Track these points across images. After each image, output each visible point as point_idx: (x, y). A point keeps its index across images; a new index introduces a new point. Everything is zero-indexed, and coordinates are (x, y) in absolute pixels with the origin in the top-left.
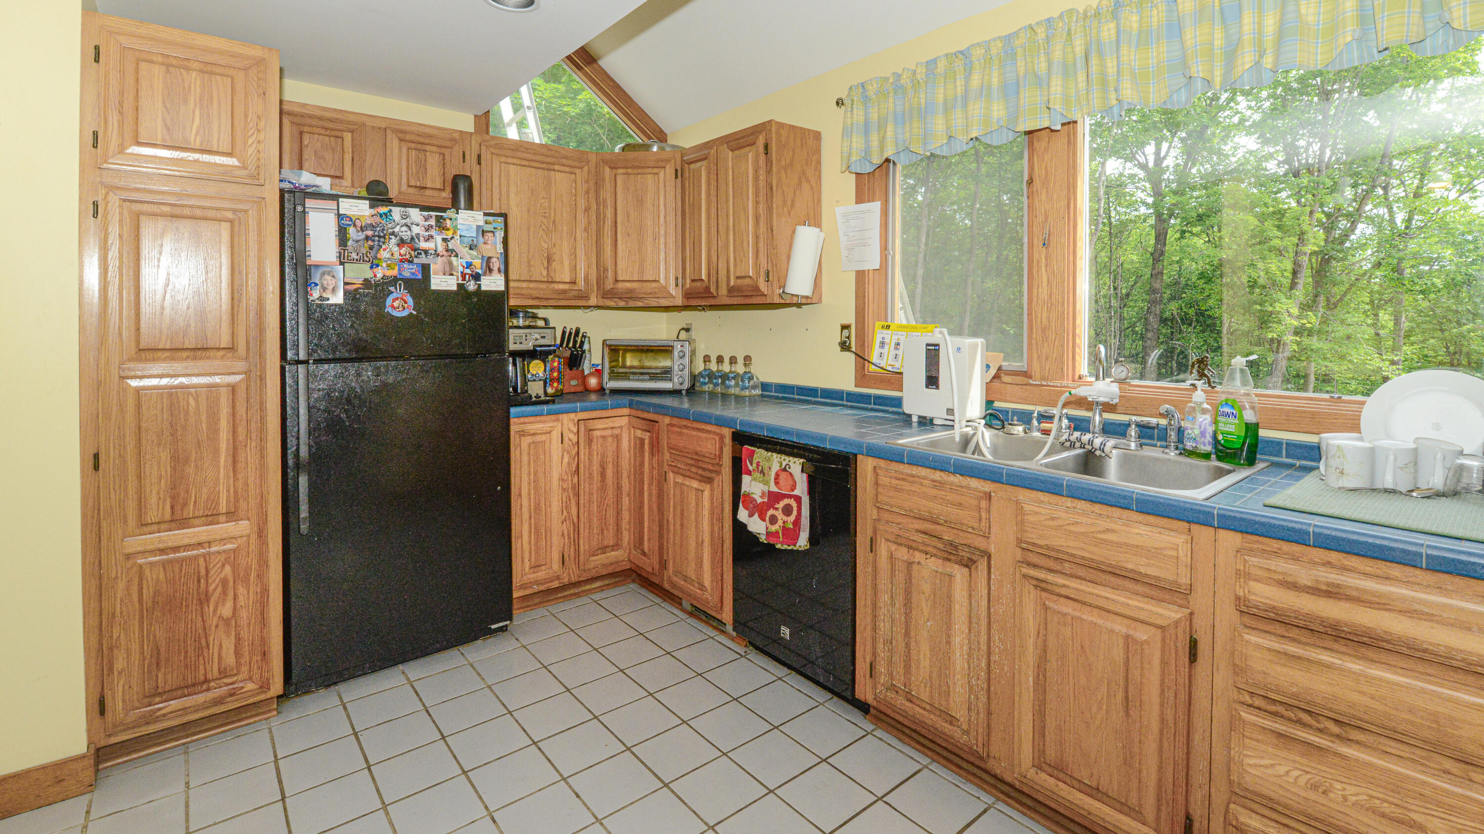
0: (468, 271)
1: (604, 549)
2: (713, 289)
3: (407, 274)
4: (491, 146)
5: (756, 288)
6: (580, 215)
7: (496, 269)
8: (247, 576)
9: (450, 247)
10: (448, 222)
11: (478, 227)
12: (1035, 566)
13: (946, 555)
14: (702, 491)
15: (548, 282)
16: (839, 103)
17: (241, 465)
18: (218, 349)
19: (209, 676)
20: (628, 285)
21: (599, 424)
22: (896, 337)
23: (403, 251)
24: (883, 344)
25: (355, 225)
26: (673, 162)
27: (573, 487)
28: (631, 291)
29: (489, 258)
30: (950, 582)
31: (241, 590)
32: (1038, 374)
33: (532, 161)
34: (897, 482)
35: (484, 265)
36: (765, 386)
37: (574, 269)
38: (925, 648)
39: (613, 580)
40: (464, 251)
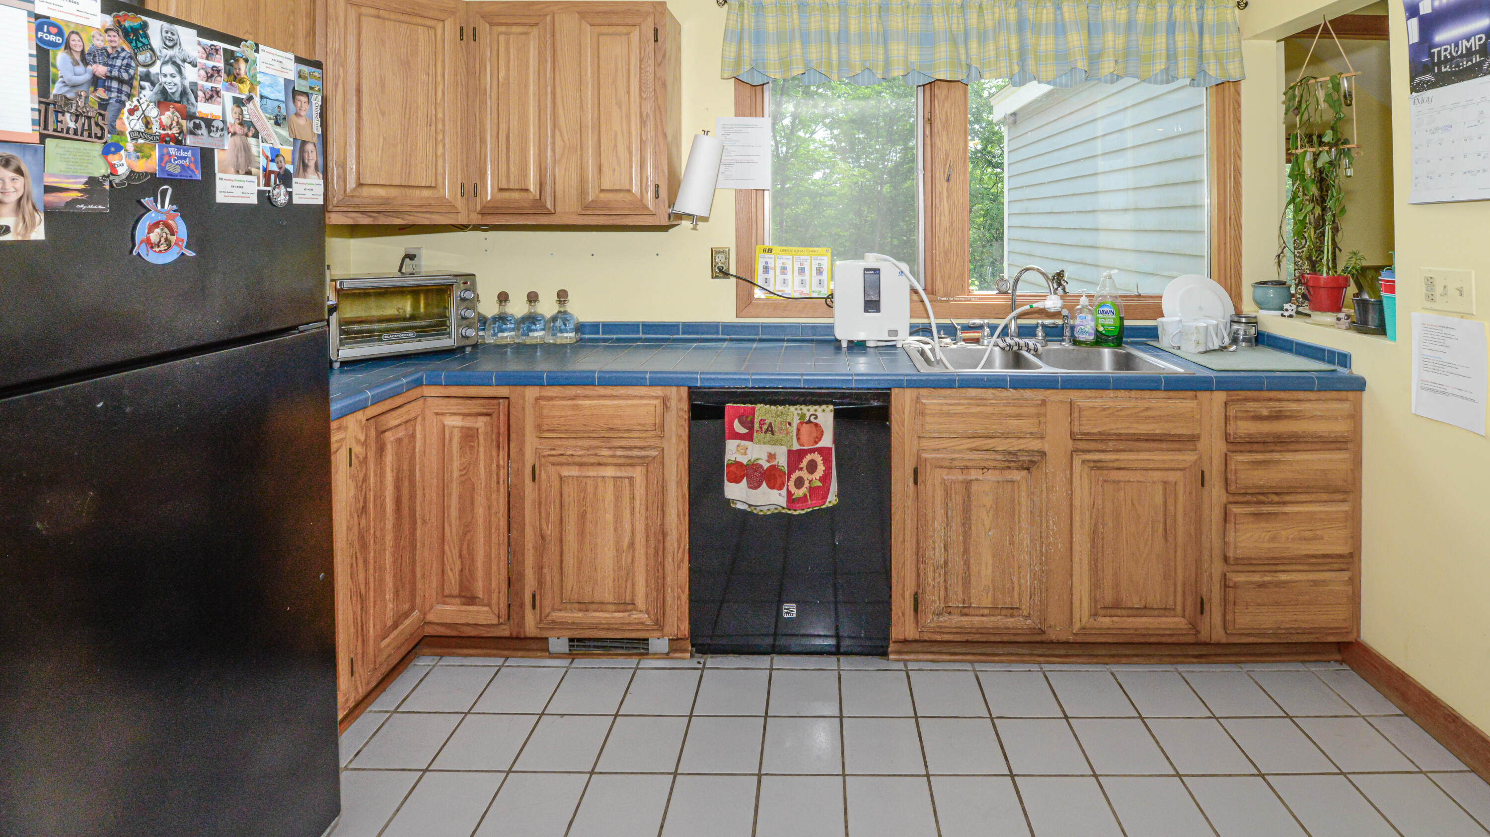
0: (273, 167)
1: (397, 621)
2: (542, 204)
3: (174, 168)
5: (642, 207)
7: (312, 164)
9: (247, 118)
10: (242, 65)
11: (287, 82)
12: (1089, 451)
13: (1007, 464)
14: (630, 478)
20: (382, 192)
21: (392, 420)
22: (782, 261)
23: (166, 118)
24: (766, 269)
25: (68, 47)
26: (458, 15)
27: (360, 536)
29: (304, 143)
30: (1012, 487)
32: (941, 291)
35: (297, 155)
38: (986, 557)
40: (266, 125)
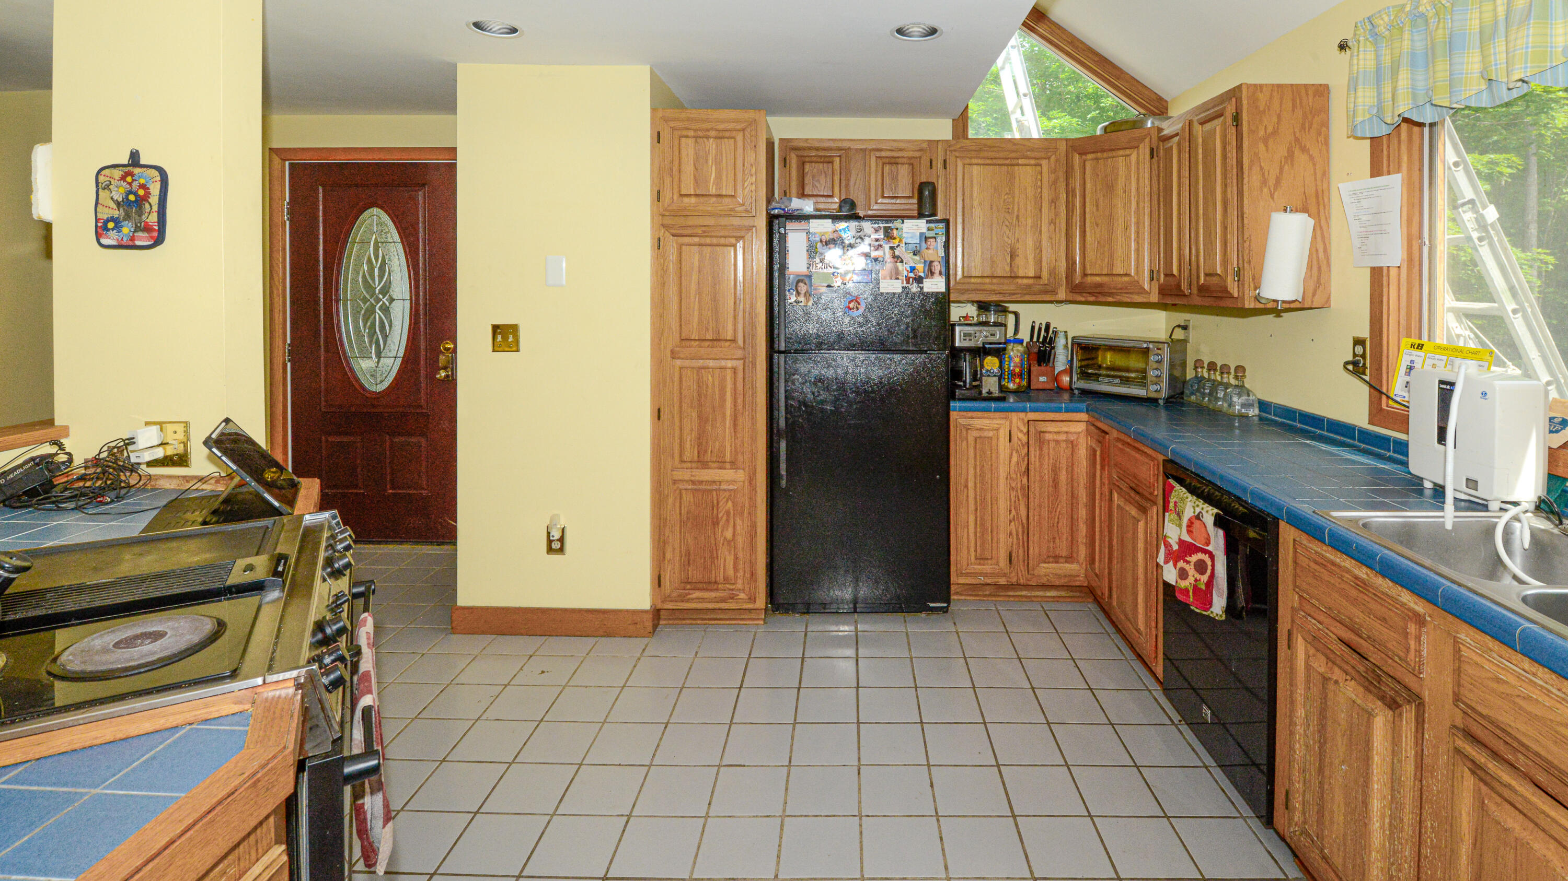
0: (912, 275)
1: (1056, 559)
2: (1184, 286)
4: (955, 151)
5: (1225, 290)
6: (1045, 206)
7: (937, 272)
8: (742, 513)
9: (897, 254)
10: (895, 232)
12: (1476, 742)
13: (1367, 684)
14: (1138, 521)
15: (1011, 277)
16: (1343, 47)
17: (739, 428)
18: (726, 340)
19: (718, 579)
20: (1098, 279)
21: (1051, 427)
24: (1410, 370)
26: (1147, 140)
27: (1022, 488)
28: (1100, 285)
29: (931, 262)
30: (1369, 719)
31: (738, 522)
33: (995, 158)
34: (1317, 567)
35: (927, 268)
36: (1263, 406)
37: (1039, 262)
38: (1339, 797)
39: (1071, 594)
40: (909, 258)
